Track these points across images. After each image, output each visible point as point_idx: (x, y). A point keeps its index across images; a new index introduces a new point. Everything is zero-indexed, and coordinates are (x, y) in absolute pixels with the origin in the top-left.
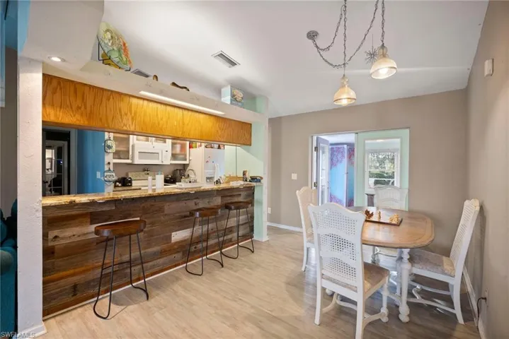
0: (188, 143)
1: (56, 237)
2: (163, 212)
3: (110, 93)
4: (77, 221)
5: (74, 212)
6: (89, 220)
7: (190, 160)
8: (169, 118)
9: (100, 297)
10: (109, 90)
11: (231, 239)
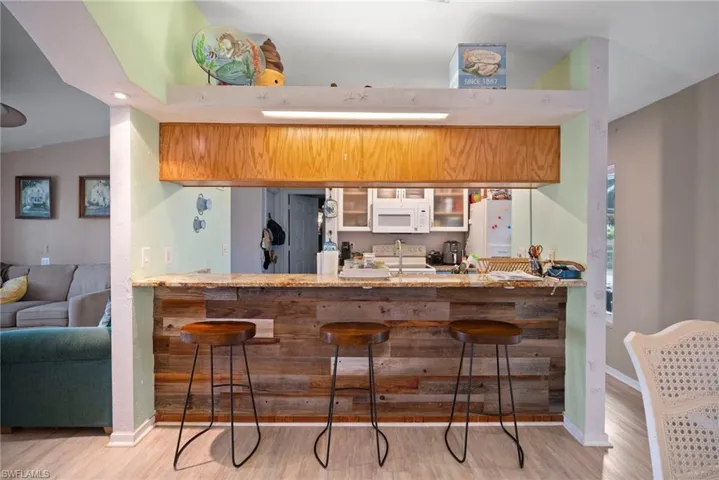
0: (466, 193)
1: (170, 326)
2: (314, 316)
3: (238, 128)
4: (192, 309)
5: (187, 297)
6: (205, 311)
7: (469, 225)
8: (333, 148)
9: (214, 424)
10: (236, 125)
11: (482, 405)
